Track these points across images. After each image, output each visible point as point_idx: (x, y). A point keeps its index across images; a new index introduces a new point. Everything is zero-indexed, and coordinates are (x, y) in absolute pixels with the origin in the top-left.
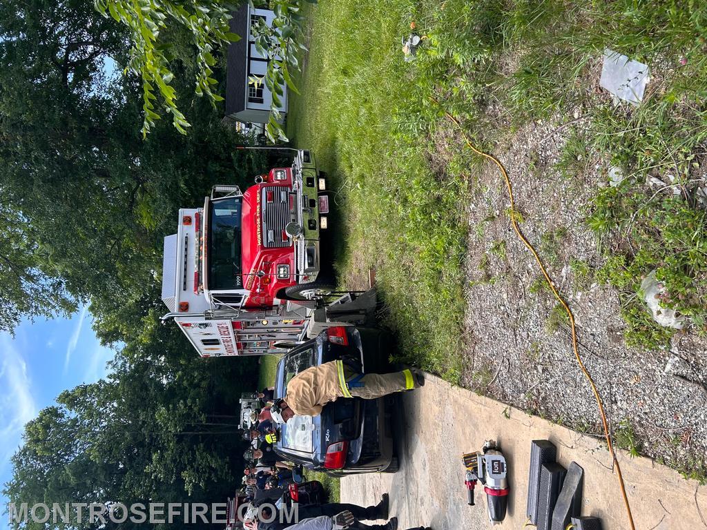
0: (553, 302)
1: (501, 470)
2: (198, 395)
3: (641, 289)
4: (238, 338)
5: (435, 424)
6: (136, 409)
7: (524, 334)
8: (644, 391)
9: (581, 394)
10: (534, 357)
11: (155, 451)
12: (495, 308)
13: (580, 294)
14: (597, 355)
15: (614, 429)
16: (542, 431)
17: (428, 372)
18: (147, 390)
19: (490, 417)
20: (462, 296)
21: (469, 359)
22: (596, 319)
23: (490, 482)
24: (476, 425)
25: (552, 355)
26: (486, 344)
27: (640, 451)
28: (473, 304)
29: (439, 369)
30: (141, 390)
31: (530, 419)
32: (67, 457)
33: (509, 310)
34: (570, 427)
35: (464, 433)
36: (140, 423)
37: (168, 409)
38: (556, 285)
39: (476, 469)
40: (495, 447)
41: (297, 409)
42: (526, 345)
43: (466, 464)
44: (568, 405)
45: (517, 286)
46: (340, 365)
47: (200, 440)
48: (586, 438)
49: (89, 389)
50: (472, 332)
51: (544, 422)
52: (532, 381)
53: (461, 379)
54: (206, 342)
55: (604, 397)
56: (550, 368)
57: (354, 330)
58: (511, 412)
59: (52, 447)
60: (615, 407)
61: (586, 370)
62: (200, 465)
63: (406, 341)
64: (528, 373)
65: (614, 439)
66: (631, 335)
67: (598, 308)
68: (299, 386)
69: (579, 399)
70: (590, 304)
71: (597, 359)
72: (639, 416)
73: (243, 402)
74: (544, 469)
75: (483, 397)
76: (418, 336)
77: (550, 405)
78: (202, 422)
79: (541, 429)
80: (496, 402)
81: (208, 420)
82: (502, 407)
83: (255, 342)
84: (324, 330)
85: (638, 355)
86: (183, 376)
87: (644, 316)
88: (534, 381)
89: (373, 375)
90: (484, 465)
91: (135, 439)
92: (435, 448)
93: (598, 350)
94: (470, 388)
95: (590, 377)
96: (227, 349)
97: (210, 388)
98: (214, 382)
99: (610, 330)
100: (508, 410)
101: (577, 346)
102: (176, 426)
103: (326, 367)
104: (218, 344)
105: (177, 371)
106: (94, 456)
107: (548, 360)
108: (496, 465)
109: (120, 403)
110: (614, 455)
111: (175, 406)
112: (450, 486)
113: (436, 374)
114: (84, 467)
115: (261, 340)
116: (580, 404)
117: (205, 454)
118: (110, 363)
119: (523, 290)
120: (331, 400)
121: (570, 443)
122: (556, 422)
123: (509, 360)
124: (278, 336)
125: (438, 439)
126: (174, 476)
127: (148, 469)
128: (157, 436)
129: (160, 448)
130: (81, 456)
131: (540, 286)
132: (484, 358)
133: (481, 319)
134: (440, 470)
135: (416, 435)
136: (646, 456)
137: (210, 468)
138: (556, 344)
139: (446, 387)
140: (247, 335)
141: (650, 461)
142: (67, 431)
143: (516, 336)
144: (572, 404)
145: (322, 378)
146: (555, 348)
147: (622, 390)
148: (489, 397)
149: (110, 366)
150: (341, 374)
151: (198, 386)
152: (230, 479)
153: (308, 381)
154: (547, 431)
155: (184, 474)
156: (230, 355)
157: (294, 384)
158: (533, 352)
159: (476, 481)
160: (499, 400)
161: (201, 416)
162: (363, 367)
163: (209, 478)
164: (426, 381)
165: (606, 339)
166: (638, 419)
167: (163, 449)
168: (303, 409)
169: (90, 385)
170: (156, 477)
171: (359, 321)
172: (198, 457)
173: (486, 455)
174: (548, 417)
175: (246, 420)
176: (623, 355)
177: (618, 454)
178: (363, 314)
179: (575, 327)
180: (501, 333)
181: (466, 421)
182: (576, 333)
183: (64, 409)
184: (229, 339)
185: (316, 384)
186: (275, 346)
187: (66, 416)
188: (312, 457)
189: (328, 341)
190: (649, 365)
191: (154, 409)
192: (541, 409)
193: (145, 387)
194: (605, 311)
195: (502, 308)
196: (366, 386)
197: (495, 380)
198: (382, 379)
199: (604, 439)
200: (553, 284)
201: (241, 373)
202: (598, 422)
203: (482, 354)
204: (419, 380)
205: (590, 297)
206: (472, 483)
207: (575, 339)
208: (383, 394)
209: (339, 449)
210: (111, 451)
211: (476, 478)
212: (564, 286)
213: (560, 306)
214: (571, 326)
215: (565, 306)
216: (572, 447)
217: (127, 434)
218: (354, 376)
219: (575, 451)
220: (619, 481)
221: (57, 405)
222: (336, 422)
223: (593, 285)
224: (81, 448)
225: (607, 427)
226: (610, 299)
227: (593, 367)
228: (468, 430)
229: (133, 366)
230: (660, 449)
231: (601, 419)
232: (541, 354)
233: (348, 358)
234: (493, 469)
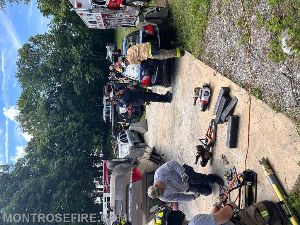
0: (244, 31)
1: (208, 94)
2: (89, 42)
3: (281, 35)
4: (105, 21)
5: (186, 72)
6: (63, 47)
7: (229, 43)
8: (269, 76)
9: (245, 72)
10: (231, 54)
11: (73, 65)
12: (220, 28)
13: (256, 30)
14: (255, 58)
15: (253, 87)
16: (227, 83)
17: (187, 50)
18: (66, 39)
19: (208, 74)
20: (207, 19)
21: (204, 48)
22: (260, 43)
23: (203, 99)
24: (202, 76)
25: (238, 54)
26: (213, 43)
27: (260, 97)
28: (211, 24)
29: (191, 50)
30: (64, 39)
31: (223, 78)
32: (38, 65)
33: (225, 31)
34: (237, 84)
35: (197, 78)
36: (65, 53)
37: (76, 48)
38: (247, 24)
39: (198, 93)
40: (208, 86)
41: (131, 62)
42: (228, 48)
43: (195, 91)
44: (239, 75)
45: (231, 20)
46: (149, 45)
47: (91, 62)
48: (242, 89)
49: (41, 36)
50: (208, 37)
51: (228, 80)
52: (227, 63)
53: (200, 56)
54: (90, 22)
55: (253, 75)
56: (236, 59)
57: (156, 28)
58: (216, 74)
59: (31, 60)
60: (256, 80)
61: (249, 64)
62: (92, 72)
63: (179, 35)
64: (227, 59)
65: (252, 91)
66: (271, 54)
67: (262, 38)
68: (132, 52)
69: (243, 74)
70: (259, 36)
71: (255, 60)
72: (263, 85)
73: (108, 48)
74: (223, 97)
75: (207, 66)
76: (184, 34)
77: (232, 74)
78: (91, 54)
79: (226, 82)
80: (211, 68)
81: (94, 53)
82: (213, 71)
83: (112, 24)
84: (143, 27)
85: (271, 62)
86: (81, 33)
87: (278, 47)
88: (228, 63)
89: (163, 50)
90: (202, 92)
91: (64, 59)
92: (185, 81)
93: (256, 56)
94: (202, 61)
95: (250, 66)
96: (99, 25)
97: (93, 40)
98: (95, 37)
99: (264, 49)
100: (215, 73)
101: (249, 53)
102: (80, 55)
103: (143, 45)
104: (96, 23)
105: (79, 31)
106: (49, 65)
107: (236, 56)
108: (206, 93)
109: (56, 44)
110: (250, 97)
111: (79, 47)
112: (188, 96)
113: (190, 52)
114: (45, 69)
115: (115, 23)
116: (244, 76)
117: (93, 67)
118: (48, 25)
119: (233, 22)
120: (145, 59)
121: (236, 90)
122: (232, 81)
123: (220, 52)
124: (123, 22)
125: (187, 78)
126: (82, 75)
127: (71, 72)
128: (73, 59)
129: (75, 64)
130: (43, 65)
131: (240, 23)
132: (211, 49)
133: (213, 32)
134: (185, 90)
135: (178, 75)
136: (261, 99)
137: (96, 73)
138: (241, 50)
139: (193, 58)
140: (109, 20)
141: (262, 101)
142: (36, 54)
143: (225, 43)
144: (240, 75)
145: (141, 50)
146: (240, 52)
147: (260, 74)
148: (209, 66)
149: (49, 27)
150: (150, 49)
151: (88, 38)
152: (104, 78)
153: (136, 51)
154: (228, 83)
155: (86, 75)
156: (101, 28)
157: (130, 51)
158: (231, 51)
159: (198, 97)
160: (213, 68)
161: (90, 52)
162: (159, 46)
163: (96, 77)
164: (185, 54)
165: (260, 52)
166: (263, 86)
167: (76, 64)
168: (133, 62)
169: (42, 35)
170: (75, 75)
171: (159, 22)
172: (91, 69)
173: (203, 89)
174: (230, 78)
175: (110, 55)
176: (265, 61)
177: (251, 97)
178: (161, 19)
179: (250, 45)
180: (220, 40)
181: (198, 74)
182: (250, 47)
183: (33, 45)
184: (101, 22)
185: (139, 52)
186: (121, 26)
187: (34, 48)
188: (137, 80)
189: (145, 32)
190: (274, 67)
191: (70, 47)
192: (228, 75)
193: (65, 38)
194: (264, 40)
195: (222, 29)
196: (160, 55)
197: (213, 59)
198: (167, 52)
199: (248, 91)
200: (246, 23)
201: (106, 34)
202: (248, 84)
203: (210, 48)
204: (182, 53)
205: (260, 32)
206: (196, 98)
207: (249, 50)
208: (167, 58)
209: (147, 78)
210: (55, 64)
211: (198, 96)
212: (251, 25)
213: (246, 34)
214: (248, 44)
215: (249, 35)
216: (236, 91)
217: (61, 57)
218: (155, 50)
219: (237, 93)
220: (249, 106)
221: (29, 43)
222: (147, 68)
223: (263, 28)
224: (43, 61)
225: (251, 86)
226: (268, 35)
227: (252, 63)
228: (198, 77)
229: (59, 27)
230: (267, 98)
231: (250, 83)
232: (234, 53)
233: (153, 42)
234: (205, 94)
